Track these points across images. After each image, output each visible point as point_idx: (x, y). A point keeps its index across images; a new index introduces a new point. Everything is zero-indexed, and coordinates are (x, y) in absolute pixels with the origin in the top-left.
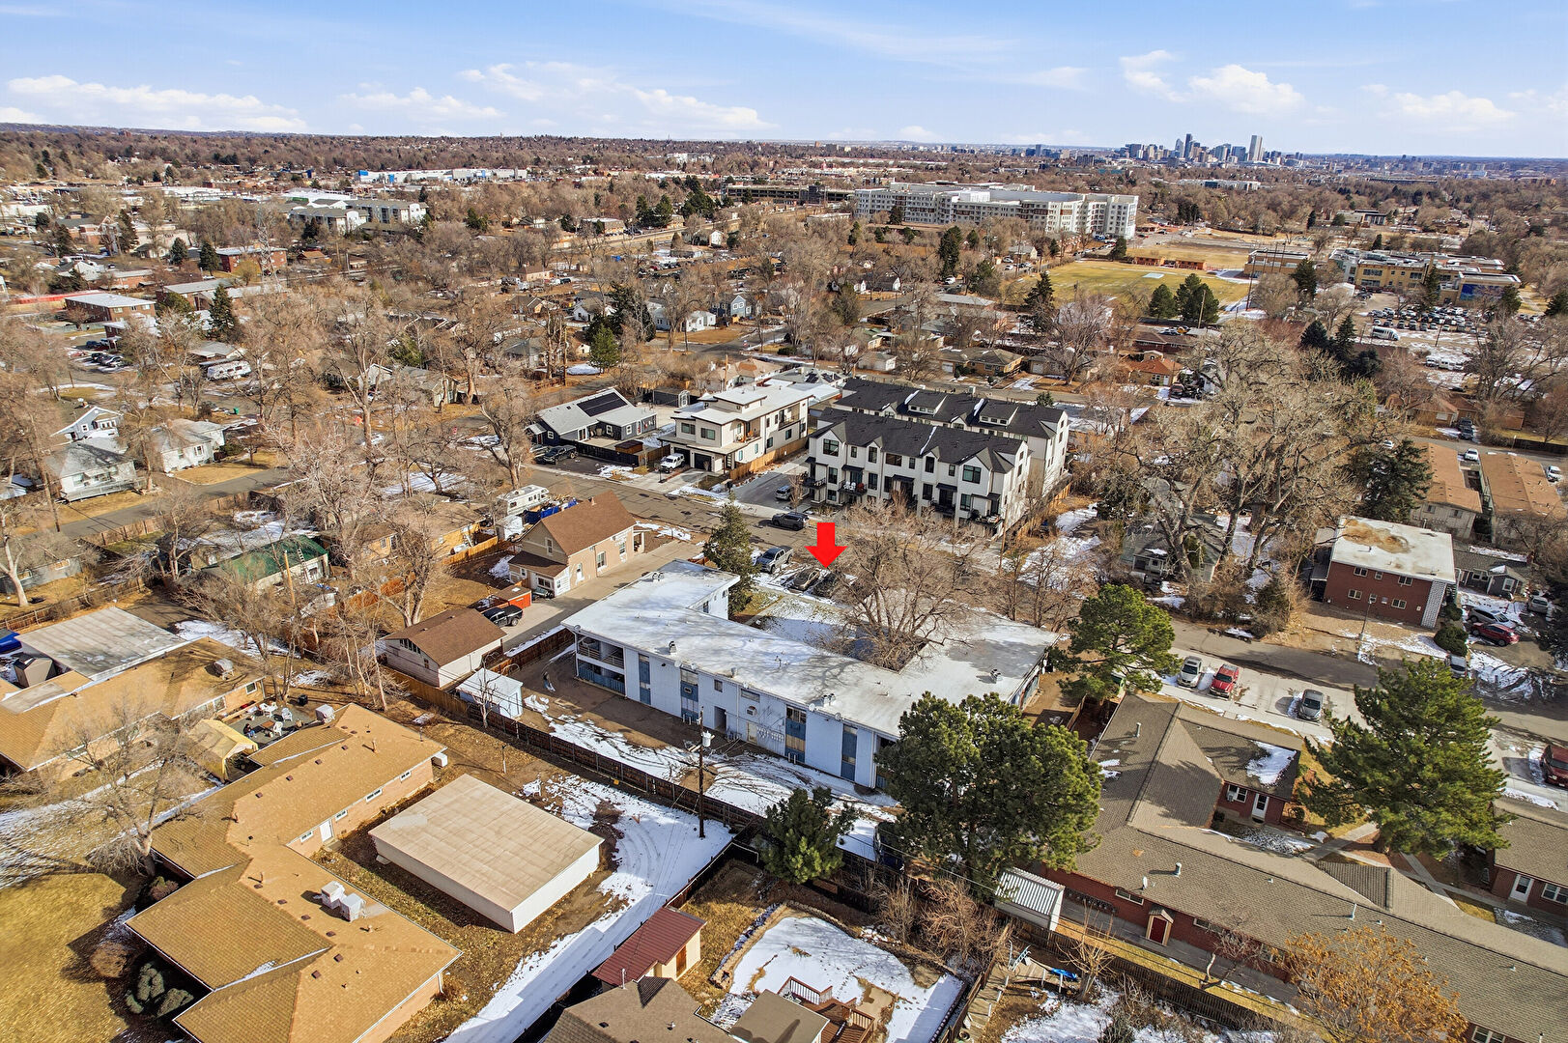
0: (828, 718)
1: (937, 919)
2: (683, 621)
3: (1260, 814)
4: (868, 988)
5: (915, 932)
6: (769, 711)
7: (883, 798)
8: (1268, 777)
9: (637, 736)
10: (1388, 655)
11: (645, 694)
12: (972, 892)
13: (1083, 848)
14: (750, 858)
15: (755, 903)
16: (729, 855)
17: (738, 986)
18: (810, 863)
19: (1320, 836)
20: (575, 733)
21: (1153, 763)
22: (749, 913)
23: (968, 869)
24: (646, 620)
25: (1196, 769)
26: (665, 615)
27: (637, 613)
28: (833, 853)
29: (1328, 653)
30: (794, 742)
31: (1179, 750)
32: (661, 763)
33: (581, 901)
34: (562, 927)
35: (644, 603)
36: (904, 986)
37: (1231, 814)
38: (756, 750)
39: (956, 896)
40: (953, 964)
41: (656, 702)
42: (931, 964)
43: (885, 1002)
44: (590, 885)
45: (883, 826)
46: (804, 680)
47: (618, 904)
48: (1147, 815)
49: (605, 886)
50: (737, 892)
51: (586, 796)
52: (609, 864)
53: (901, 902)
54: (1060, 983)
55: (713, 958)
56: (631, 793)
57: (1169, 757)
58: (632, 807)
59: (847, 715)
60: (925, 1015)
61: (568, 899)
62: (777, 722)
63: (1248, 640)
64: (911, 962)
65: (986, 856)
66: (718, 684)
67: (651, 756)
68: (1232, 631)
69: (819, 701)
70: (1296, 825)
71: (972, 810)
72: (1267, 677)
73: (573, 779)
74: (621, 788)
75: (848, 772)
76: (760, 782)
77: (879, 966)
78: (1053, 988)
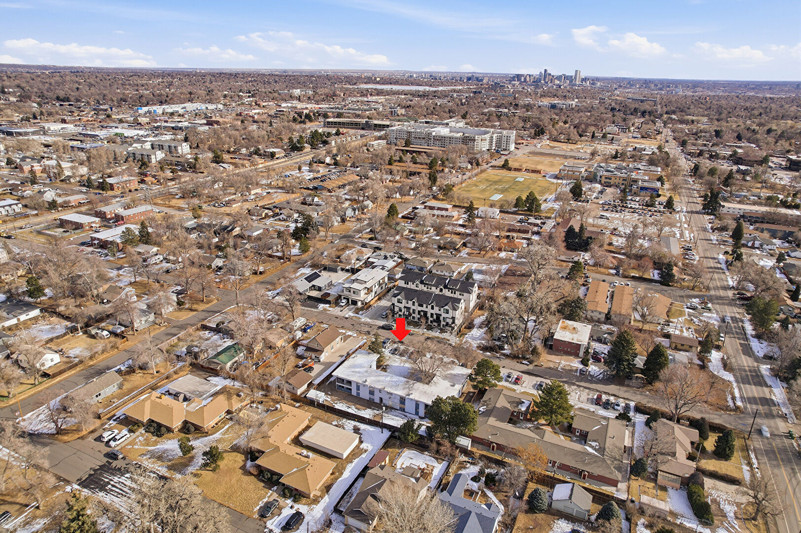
0: (411, 399)
1: (442, 448)
2: (367, 372)
3: (522, 418)
4: (428, 465)
5: (438, 452)
6: (395, 398)
7: (427, 420)
8: (523, 409)
9: (358, 406)
10: (567, 368)
11: (358, 394)
12: (450, 442)
13: (475, 430)
14: (395, 437)
15: (398, 448)
16: (391, 437)
17: (398, 466)
18: (412, 438)
19: (536, 423)
20: (340, 406)
21: (495, 406)
22: (397, 450)
23: (449, 437)
24: (356, 372)
25: (505, 407)
26: (361, 370)
27: (353, 370)
28: (417, 435)
29: (550, 368)
30: (402, 406)
31: (502, 403)
32: (367, 413)
33: (356, 451)
34: (354, 457)
35: (354, 366)
36: (436, 464)
37: (515, 418)
38: (392, 408)
39: (447, 443)
40: (446, 459)
41: (361, 396)
42: (441, 459)
43: (432, 468)
44: (358, 447)
45: (427, 427)
46: (404, 389)
47: (366, 451)
48: (492, 421)
49: (362, 446)
50: (393, 446)
51: (350, 424)
52: (361, 442)
53: (434, 446)
54: (470, 461)
55: (391, 461)
56: (361, 423)
57: (499, 405)
58: (362, 426)
59: (416, 399)
60: (441, 470)
61: (353, 450)
62: (397, 401)
63: (528, 365)
64: (437, 459)
65: (453, 433)
66: (380, 391)
67: (363, 412)
68: (524, 362)
69: (409, 395)
70: (530, 420)
71: (449, 422)
72: (531, 377)
73: (344, 420)
74: (358, 421)
75: (417, 413)
76: (394, 417)
77: (430, 460)
78: (469, 462)
